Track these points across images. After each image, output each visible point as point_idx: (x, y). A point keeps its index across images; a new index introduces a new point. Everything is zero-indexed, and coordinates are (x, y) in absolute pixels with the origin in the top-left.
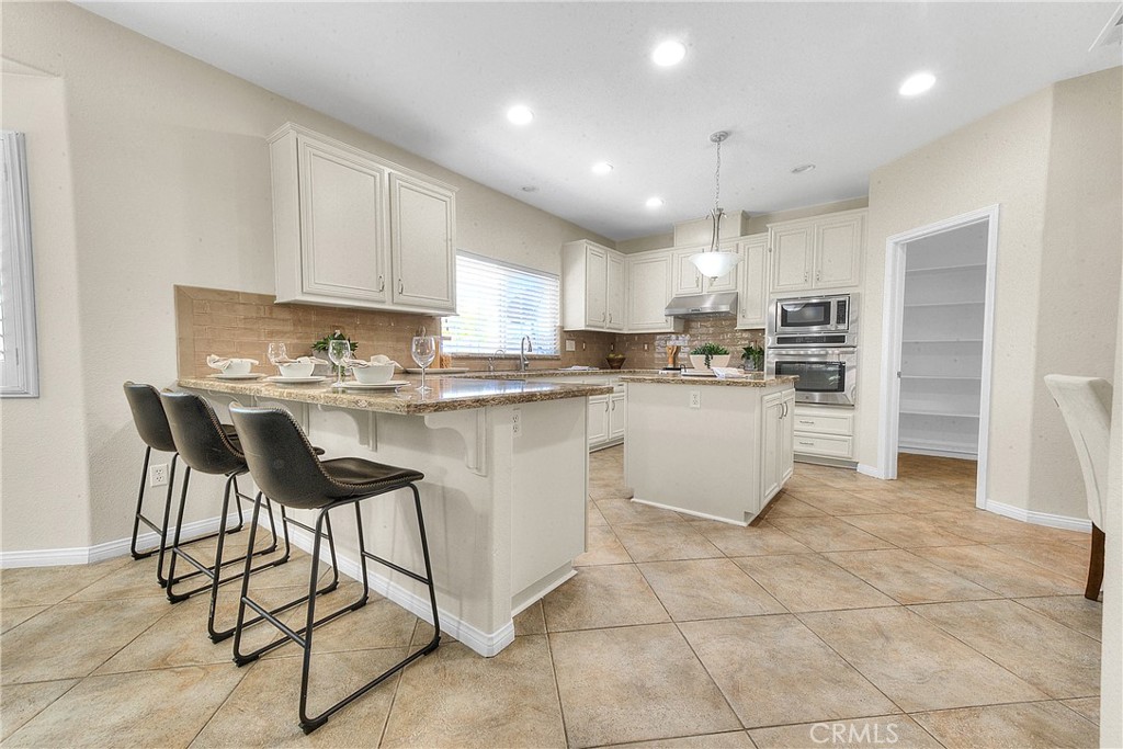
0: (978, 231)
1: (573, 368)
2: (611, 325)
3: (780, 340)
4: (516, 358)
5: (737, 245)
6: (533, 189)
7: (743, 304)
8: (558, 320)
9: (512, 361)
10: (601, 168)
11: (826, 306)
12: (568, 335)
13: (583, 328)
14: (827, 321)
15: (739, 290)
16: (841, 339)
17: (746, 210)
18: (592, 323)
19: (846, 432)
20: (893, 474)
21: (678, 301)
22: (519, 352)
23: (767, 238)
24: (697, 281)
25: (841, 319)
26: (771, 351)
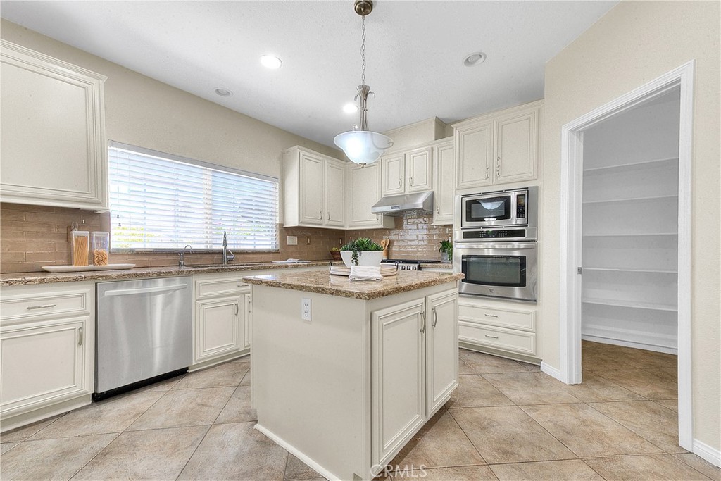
0: (669, 97)
1: (289, 261)
2: (330, 223)
3: (466, 235)
4: (220, 252)
5: (432, 148)
6: (228, 93)
7: (437, 202)
8: (278, 219)
9: (216, 256)
10: (270, 62)
11: (507, 201)
12: (285, 231)
13: (297, 225)
14: (507, 215)
15: (435, 189)
16: (521, 233)
17: (439, 117)
18: (306, 220)
19: (528, 327)
20: (577, 377)
21: (386, 201)
22: (221, 247)
23: (453, 140)
24: (400, 183)
25: (521, 212)
26: (459, 245)
